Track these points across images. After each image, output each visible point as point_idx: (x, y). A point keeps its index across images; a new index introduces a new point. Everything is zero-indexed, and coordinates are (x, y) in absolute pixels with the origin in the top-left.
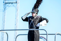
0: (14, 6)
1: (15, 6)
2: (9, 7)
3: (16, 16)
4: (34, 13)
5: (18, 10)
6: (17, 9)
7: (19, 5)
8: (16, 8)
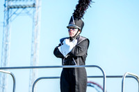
0: (28, 13)
1: (30, 15)
2: (18, 15)
3: (33, 36)
4: (73, 29)
5: (37, 22)
6: (35, 20)
7: (39, 11)
8: (33, 19)
